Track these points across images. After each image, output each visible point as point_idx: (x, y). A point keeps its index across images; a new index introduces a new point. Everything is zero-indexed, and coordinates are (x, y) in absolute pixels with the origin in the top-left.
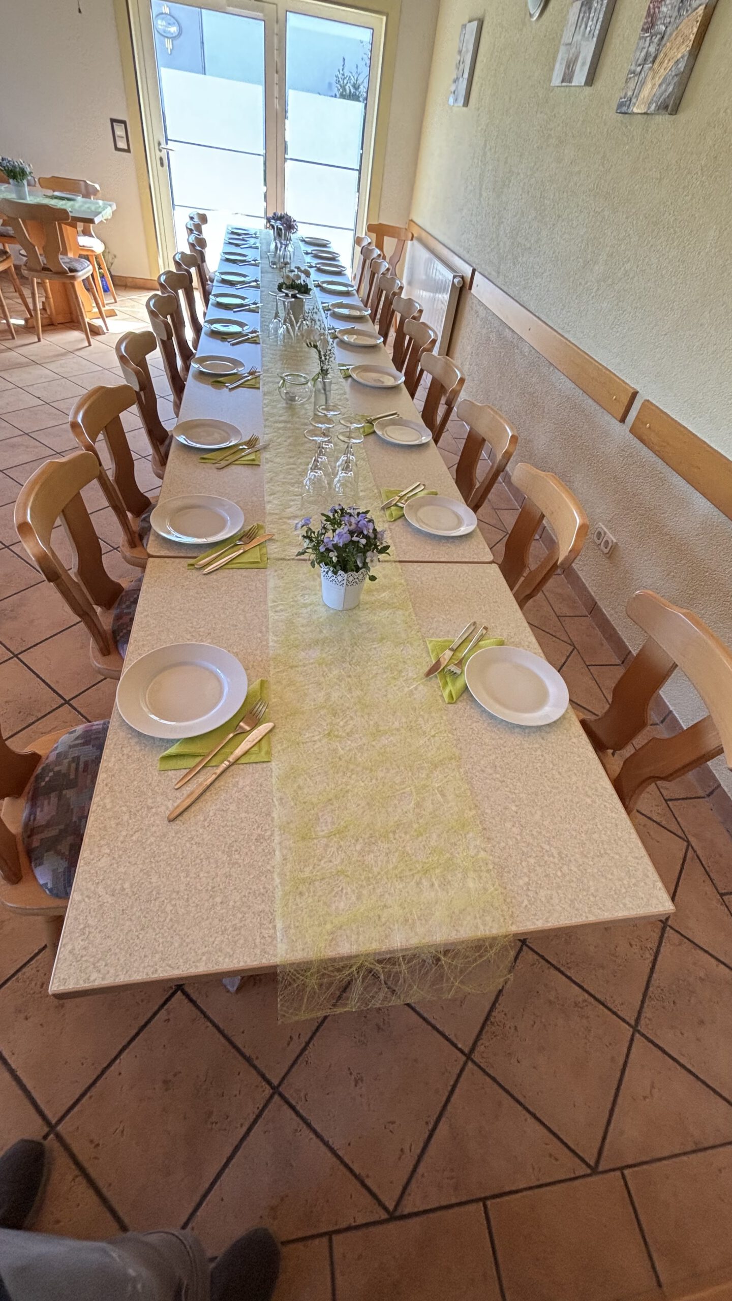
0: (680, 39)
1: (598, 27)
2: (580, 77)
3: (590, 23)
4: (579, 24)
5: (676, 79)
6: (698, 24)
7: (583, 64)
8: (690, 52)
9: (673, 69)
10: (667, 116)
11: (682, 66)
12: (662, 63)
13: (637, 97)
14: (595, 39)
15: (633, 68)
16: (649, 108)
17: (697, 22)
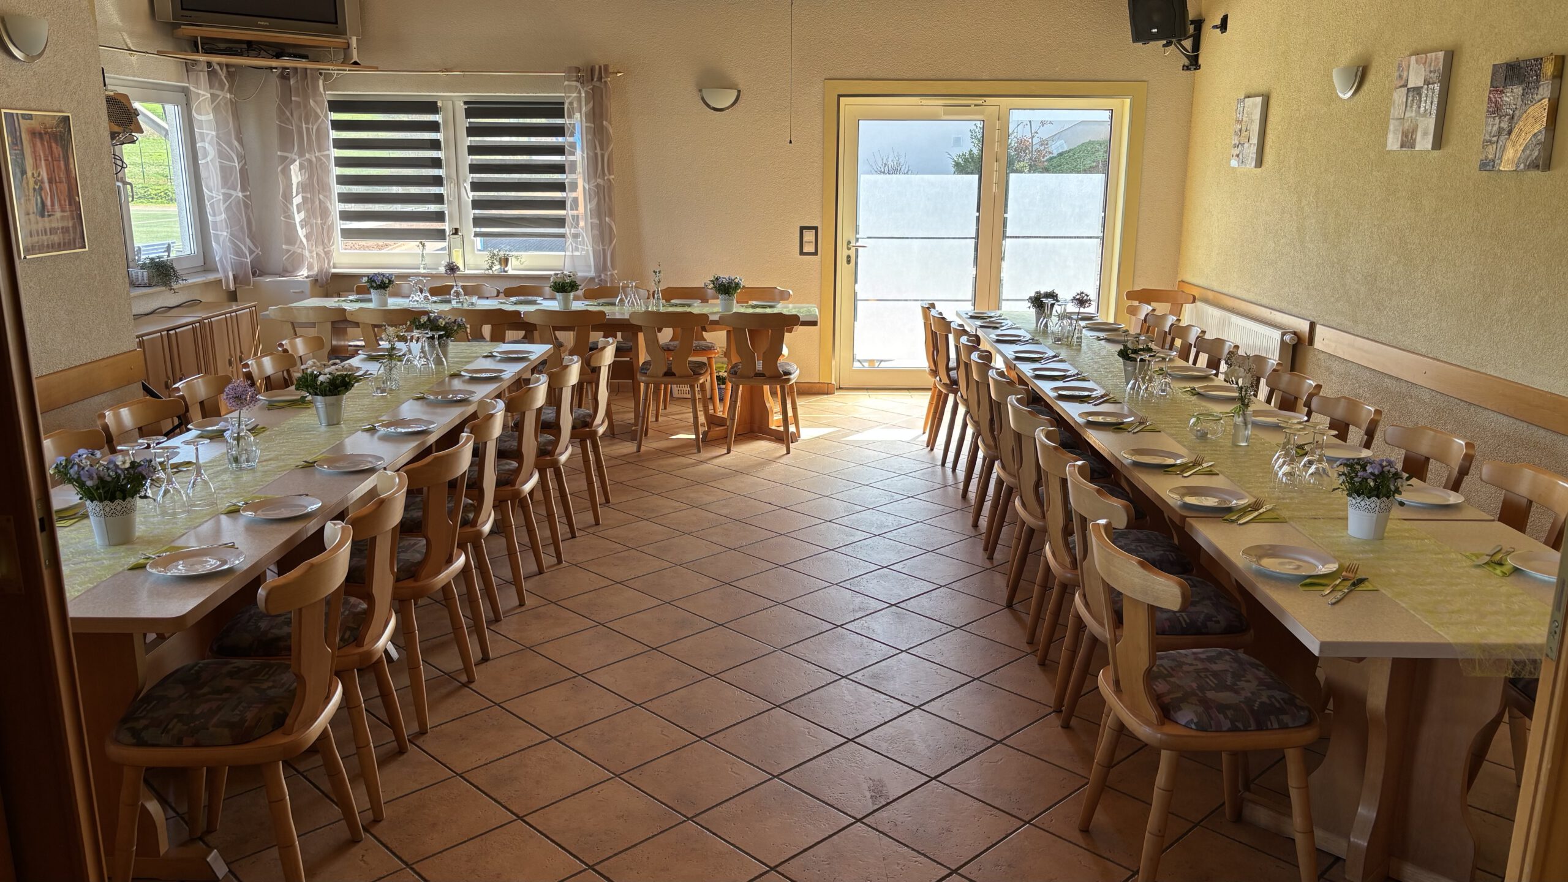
0: (1531, 120)
1: (1434, 107)
2: (1424, 142)
3: (1423, 104)
4: (1409, 104)
5: (1539, 147)
6: (1546, 110)
7: (1425, 134)
8: (1546, 128)
9: (1533, 139)
10: (1540, 172)
11: (1541, 137)
12: (1519, 135)
13: (1501, 158)
14: (1434, 116)
15: (1488, 137)
16: (1518, 167)
17: (1545, 109)
